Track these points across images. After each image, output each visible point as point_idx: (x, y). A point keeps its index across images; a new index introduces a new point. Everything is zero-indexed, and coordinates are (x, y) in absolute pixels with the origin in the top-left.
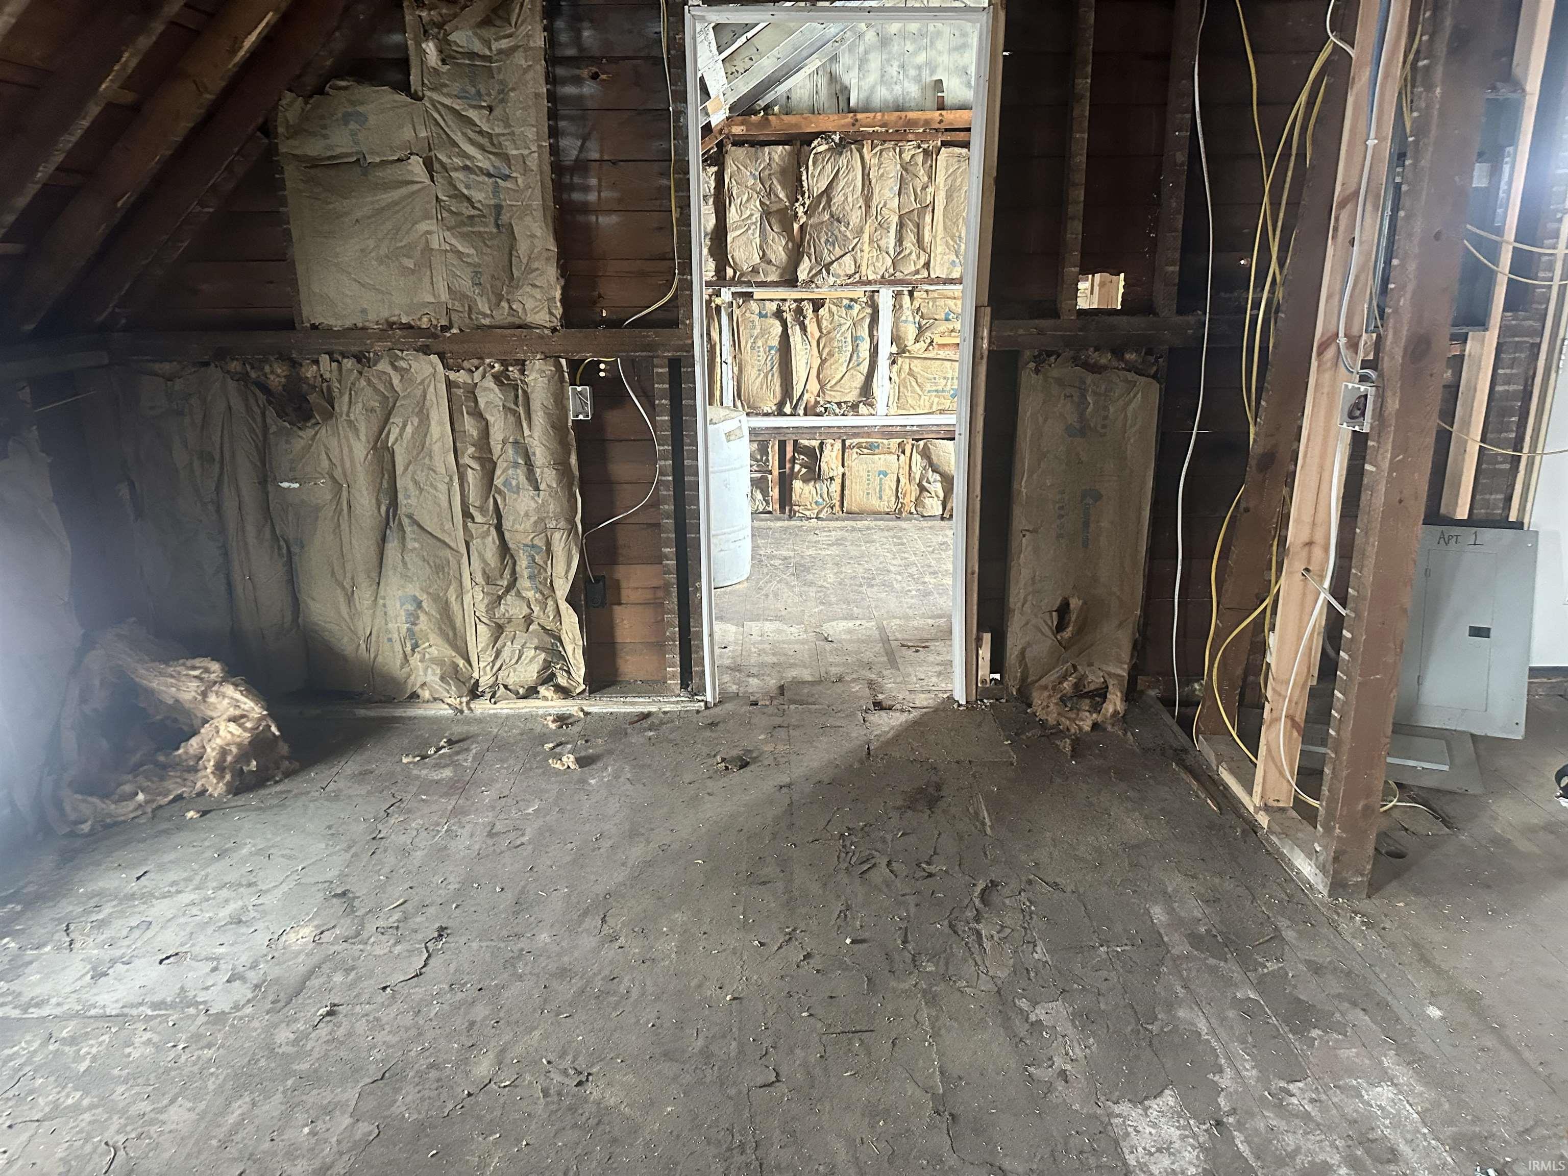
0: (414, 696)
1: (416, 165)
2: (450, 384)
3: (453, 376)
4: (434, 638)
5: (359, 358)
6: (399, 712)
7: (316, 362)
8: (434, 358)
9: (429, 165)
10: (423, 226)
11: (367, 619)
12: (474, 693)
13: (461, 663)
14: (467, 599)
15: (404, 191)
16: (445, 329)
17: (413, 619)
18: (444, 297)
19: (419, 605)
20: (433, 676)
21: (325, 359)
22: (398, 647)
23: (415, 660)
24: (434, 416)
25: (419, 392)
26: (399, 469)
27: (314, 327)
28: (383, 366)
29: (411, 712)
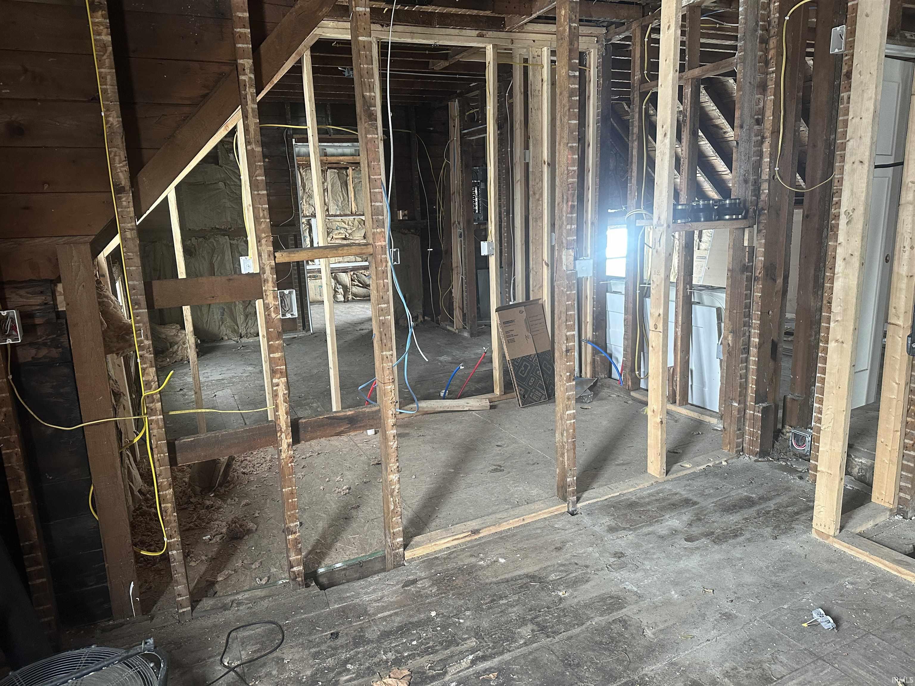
0: (222, 339)
1: (221, 184)
2: (231, 244)
3: (232, 242)
4: (228, 320)
5: (204, 238)
6: (218, 344)
7: (190, 240)
8: (227, 237)
9: (225, 183)
10: (224, 200)
11: (205, 316)
12: (241, 337)
13: (236, 327)
14: (237, 308)
15: (217, 191)
16: (230, 229)
17: (223, 314)
18: (229, 219)
19: (224, 310)
20: (229, 332)
21: (193, 239)
22: (217, 323)
23: (223, 328)
24: (226, 253)
25: (222, 247)
26: (216, 270)
27: (190, 229)
28: (212, 240)
29: (222, 344)
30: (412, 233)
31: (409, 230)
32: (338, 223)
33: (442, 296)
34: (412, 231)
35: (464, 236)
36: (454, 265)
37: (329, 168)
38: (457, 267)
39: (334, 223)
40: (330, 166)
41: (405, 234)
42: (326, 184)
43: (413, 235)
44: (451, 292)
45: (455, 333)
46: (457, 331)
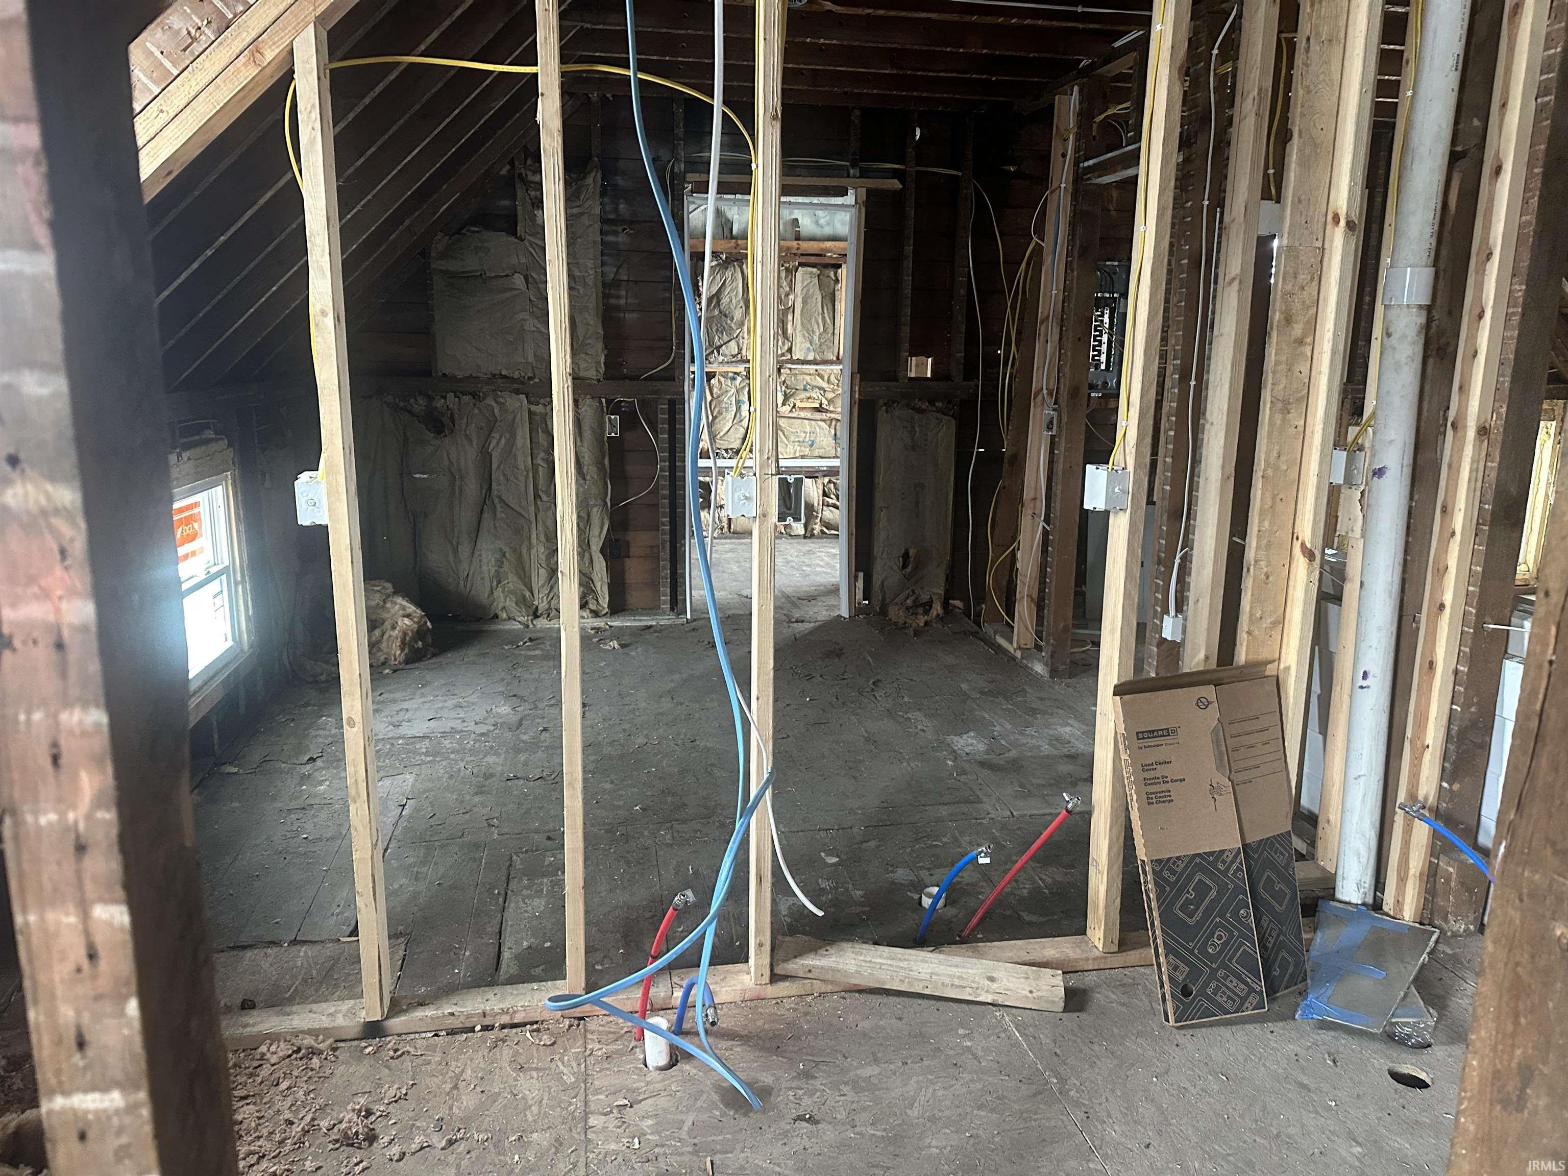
0: (496, 616)
1: (518, 280)
2: (530, 412)
3: (533, 408)
4: (512, 577)
5: (474, 395)
6: (486, 627)
7: (445, 398)
8: (523, 397)
9: (526, 278)
10: (521, 316)
11: (465, 565)
12: (536, 616)
13: (528, 594)
14: (534, 551)
15: (508, 294)
16: (530, 378)
17: (500, 564)
18: (531, 359)
19: (504, 555)
20: (510, 603)
21: (450, 396)
22: (487, 583)
23: (498, 593)
24: (519, 434)
25: (510, 417)
26: (494, 466)
27: (444, 375)
28: (490, 401)
29: (493, 627)
30: (939, 411)
31: (932, 402)
32: (808, 378)
33: (993, 563)
34: (939, 404)
35: (1059, 426)
36: (1027, 494)
37: (801, 264)
38: (1035, 499)
39: (800, 377)
40: (803, 260)
41: (920, 411)
42: (791, 297)
43: (939, 415)
44: (1013, 555)
45: (1014, 659)
46: (1018, 654)
